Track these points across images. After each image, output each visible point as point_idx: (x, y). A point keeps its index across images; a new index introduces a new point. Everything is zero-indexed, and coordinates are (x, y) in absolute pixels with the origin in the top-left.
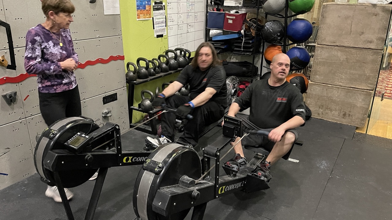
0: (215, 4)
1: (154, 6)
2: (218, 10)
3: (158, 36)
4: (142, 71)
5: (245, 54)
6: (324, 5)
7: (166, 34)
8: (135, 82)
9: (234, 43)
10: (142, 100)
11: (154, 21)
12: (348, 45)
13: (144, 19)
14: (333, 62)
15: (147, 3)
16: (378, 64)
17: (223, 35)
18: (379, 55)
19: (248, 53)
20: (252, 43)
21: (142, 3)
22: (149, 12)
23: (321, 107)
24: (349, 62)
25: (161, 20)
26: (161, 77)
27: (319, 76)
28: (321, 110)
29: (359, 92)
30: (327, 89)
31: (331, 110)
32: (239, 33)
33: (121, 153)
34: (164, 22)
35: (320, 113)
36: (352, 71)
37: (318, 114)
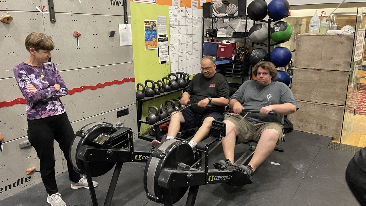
0: (210, 36)
1: (159, 38)
2: (212, 40)
3: (162, 63)
4: (149, 90)
5: (235, 77)
6: (299, 36)
7: (168, 61)
8: (143, 99)
9: (226, 68)
10: (149, 114)
11: (159, 50)
12: (320, 68)
13: (151, 49)
14: (309, 82)
15: (153, 36)
16: (346, 84)
17: (217, 61)
18: (347, 76)
19: (238, 76)
20: (241, 67)
21: (150, 36)
22: (155, 43)
23: (301, 120)
24: (322, 82)
25: (165, 49)
26: (164, 95)
27: (298, 94)
28: (301, 124)
29: (332, 107)
30: (305, 105)
31: (310, 124)
32: (230, 59)
33: (133, 152)
34: (168, 51)
35: (301, 126)
36: (325, 90)
37: (299, 127)
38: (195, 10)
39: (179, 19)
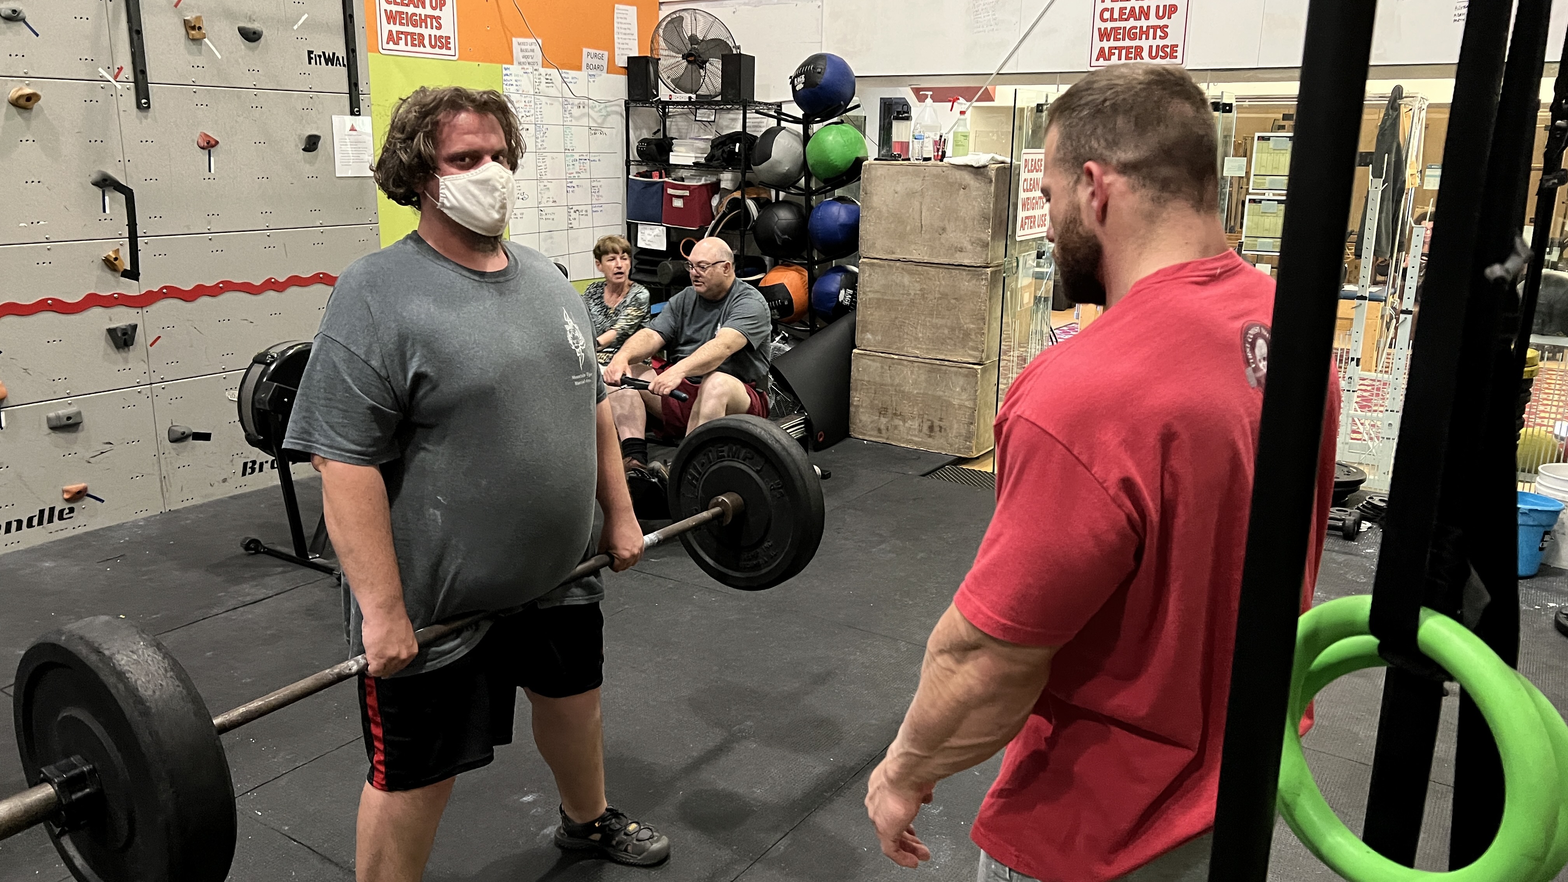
6: (866, 165)
12: (918, 257)
14: (896, 298)
23: (883, 411)
24: (927, 298)
27: (872, 334)
28: (884, 420)
29: (953, 369)
30: (889, 367)
31: (904, 421)
35: (882, 427)
36: (934, 321)
37: (880, 431)
38: (597, 79)
39: (539, 106)
